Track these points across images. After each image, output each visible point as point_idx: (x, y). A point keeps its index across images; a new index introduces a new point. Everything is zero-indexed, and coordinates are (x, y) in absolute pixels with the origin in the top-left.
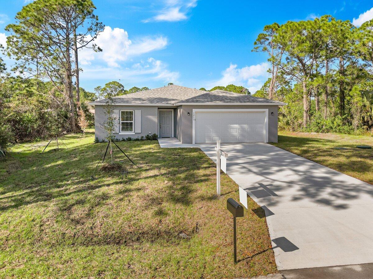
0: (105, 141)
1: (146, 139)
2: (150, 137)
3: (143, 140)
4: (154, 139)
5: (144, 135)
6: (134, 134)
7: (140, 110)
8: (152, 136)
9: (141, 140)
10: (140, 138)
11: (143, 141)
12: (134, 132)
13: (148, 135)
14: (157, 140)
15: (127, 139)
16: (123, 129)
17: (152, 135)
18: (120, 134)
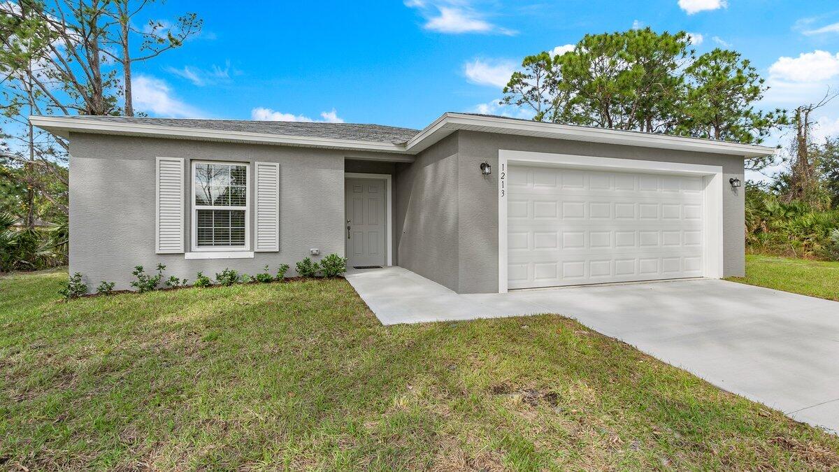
0: (114, 289)
1: (297, 274)
2: (316, 265)
3: (287, 280)
4: (330, 277)
5: (293, 262)
6: (251, 255)
7: (278, 164)
8: (323, 262)
9: (278, 280)
10: (274, 274)
11: (287, 285)
12: (252, 248)
13: (307, 262)
14: (343, 278)
15: (219, 277)
16: (204, 238)
17: (323, 258)
18: (188, 256)
